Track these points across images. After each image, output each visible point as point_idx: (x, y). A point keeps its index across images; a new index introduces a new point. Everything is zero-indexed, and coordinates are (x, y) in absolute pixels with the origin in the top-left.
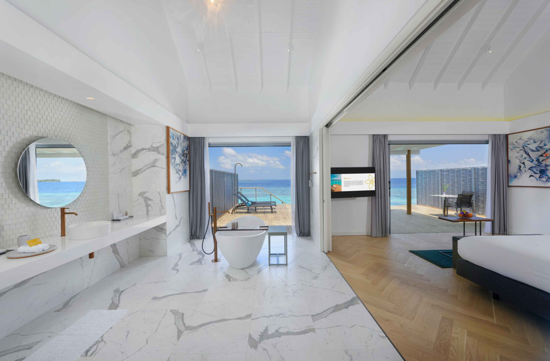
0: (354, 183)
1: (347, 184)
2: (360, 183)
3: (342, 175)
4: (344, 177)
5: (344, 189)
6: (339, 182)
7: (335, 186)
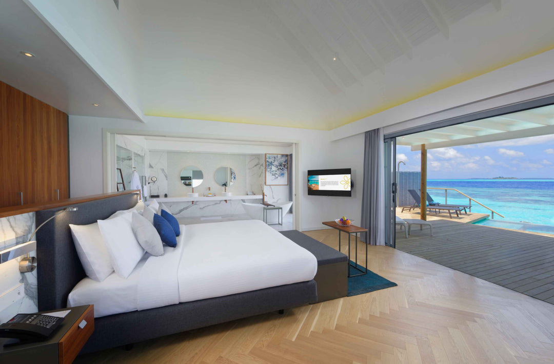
0: (329, 183)
1: (324, 184)
2: (336, 183)
3: (320, 176)
4: (321, 178)
5: (321, 188)
6: (317, 182)
7: (313, 185)
